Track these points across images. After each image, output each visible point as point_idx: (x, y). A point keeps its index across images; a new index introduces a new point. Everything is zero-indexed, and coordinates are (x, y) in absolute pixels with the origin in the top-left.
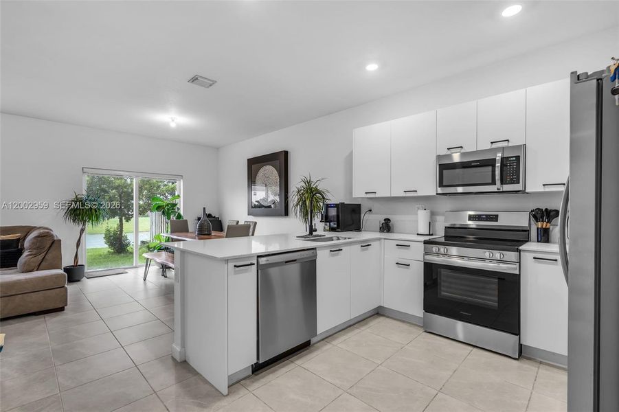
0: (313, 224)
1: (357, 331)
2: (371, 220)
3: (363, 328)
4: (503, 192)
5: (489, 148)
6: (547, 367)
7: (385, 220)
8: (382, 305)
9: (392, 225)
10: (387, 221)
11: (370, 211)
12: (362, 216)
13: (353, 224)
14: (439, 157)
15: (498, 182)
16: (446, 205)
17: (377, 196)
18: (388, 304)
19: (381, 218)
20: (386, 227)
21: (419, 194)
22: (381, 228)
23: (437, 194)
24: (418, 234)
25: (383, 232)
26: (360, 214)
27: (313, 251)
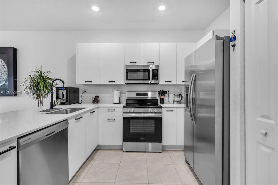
0: (53, 101)
1: (90, 165)
2: (86, 97)
3: (93, 162)
4: (152, 83)
5: (147, 64)
6: (171, 152)
7: (96, 96)
8: (99, 144)
9: (99, 99)
10: (97, 97)
11: (86, 91)
12: (80, 95)
13: (74, 100)
14: (126, 66)
15: (151, 79)
16: (126, 89)
17: (92, 83)
18: (103, 143)
19: (94, 96)
20: (96, 100)
21: (116, 83)
22: (93, 101)
23: (125, 83)
24: (114, 103)
25: (95, 103)
26: (79, 93)
27: (66, 121)
